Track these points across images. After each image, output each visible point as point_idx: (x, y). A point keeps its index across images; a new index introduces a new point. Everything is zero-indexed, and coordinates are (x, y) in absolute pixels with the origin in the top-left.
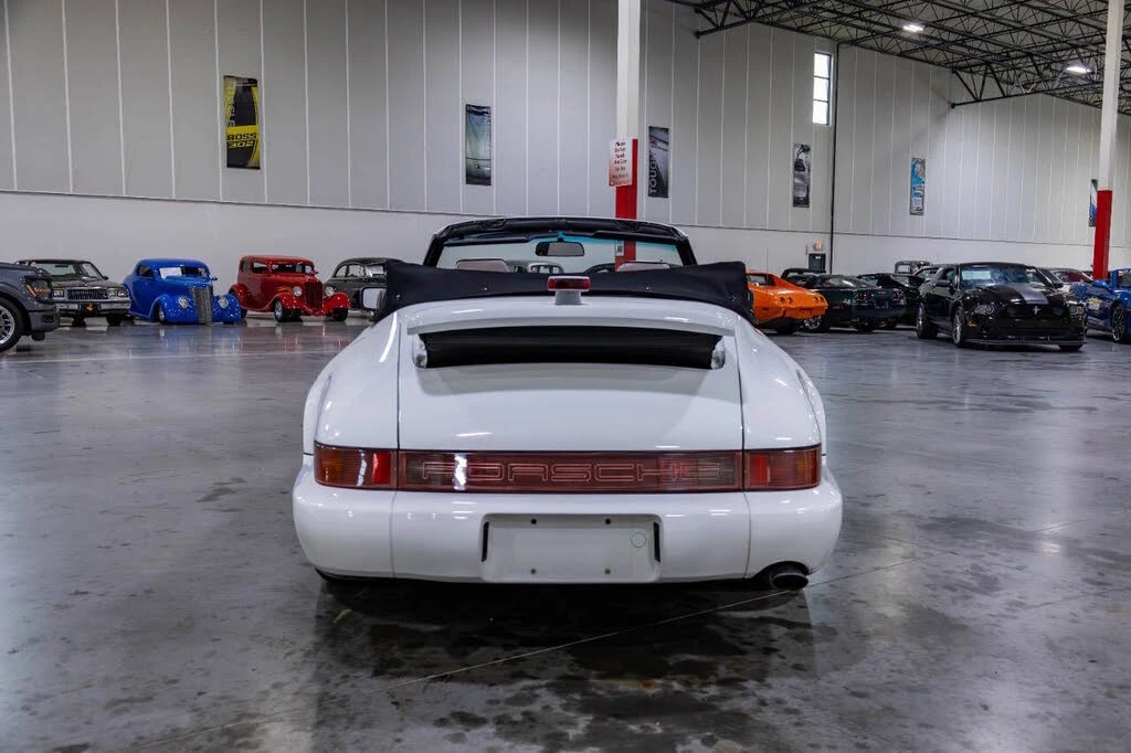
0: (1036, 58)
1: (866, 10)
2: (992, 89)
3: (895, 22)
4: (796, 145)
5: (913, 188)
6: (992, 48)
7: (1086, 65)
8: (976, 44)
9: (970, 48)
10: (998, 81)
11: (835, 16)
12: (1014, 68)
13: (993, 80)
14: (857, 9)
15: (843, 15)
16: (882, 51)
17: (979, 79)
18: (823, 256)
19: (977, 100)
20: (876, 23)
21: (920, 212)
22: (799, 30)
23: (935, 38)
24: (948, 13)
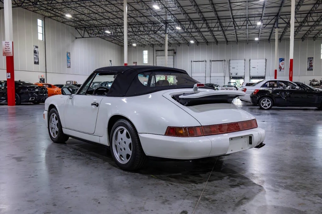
0: (97, 28)
1: (55, 9)
2: (86, 35)
3: (62, 13)
4: (34, 46)
5: (67, 60)
6: (87, 24)
7: (110, 31)
8: (83, 22)
9: (82, 23)
10: (88, 33)
11: (46, 9)
12: (93, 30)
13: (87, 33)
14: (52, 8)
15: (48, 9)
16: (58, 21)
17: (83, 32)
18: (44, 79)
19: (83, 37)
20: (57, 13)
21: (69, 67)
22: (33, 11)
23: (73, 19)
24: (77, 13)
